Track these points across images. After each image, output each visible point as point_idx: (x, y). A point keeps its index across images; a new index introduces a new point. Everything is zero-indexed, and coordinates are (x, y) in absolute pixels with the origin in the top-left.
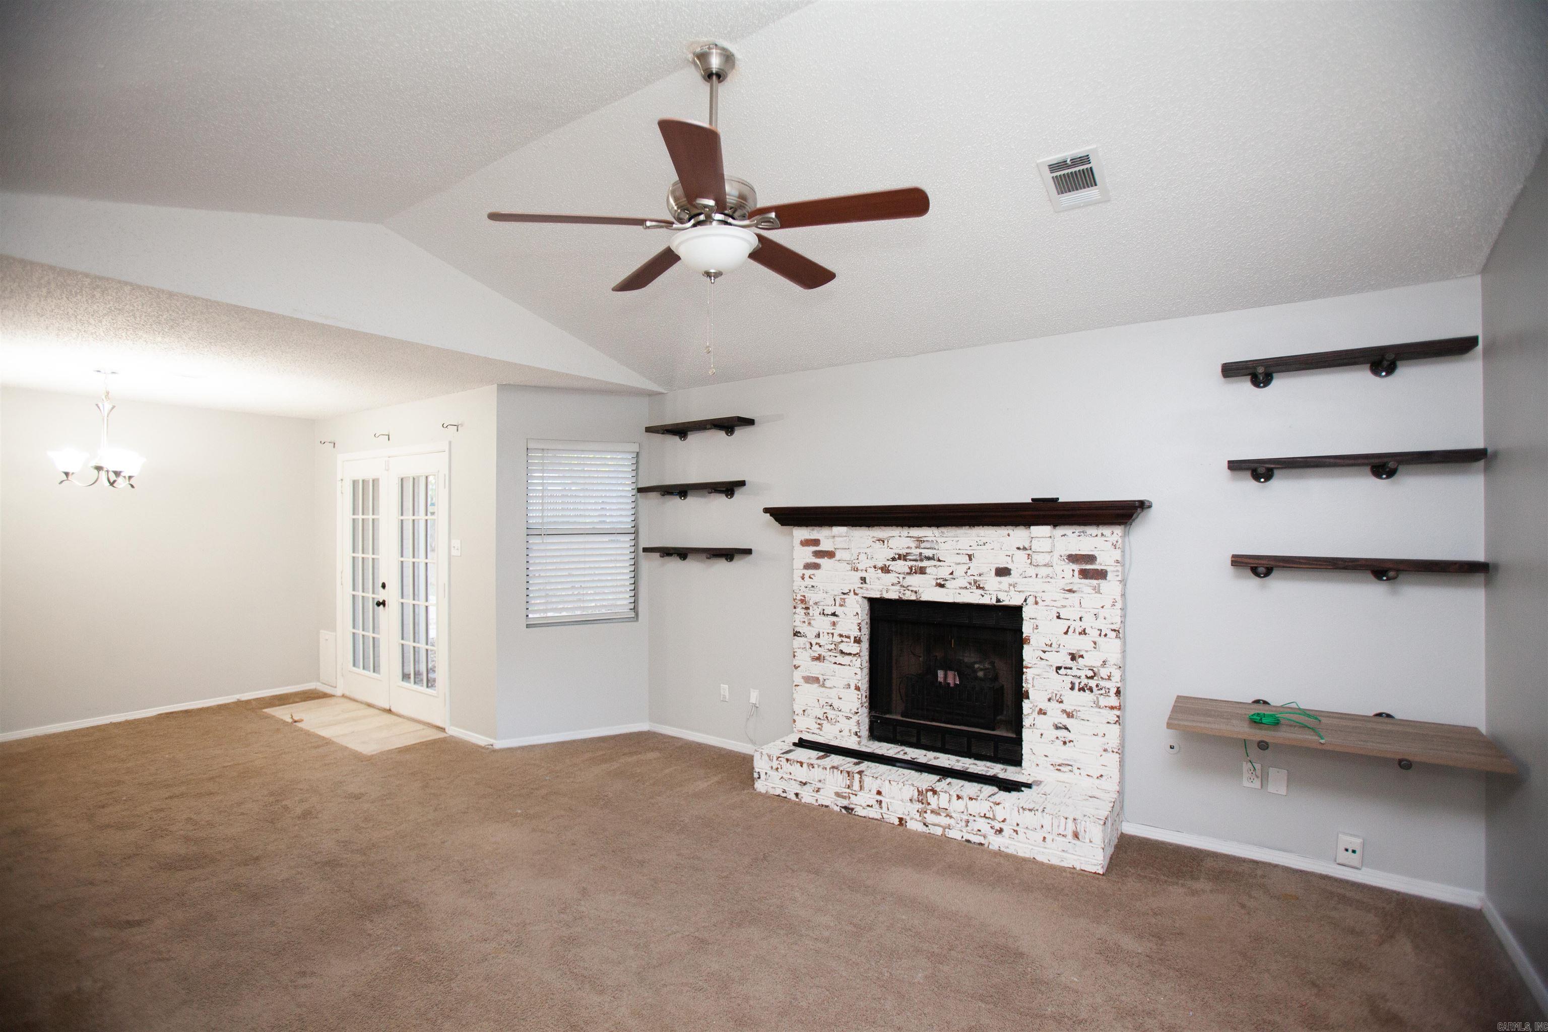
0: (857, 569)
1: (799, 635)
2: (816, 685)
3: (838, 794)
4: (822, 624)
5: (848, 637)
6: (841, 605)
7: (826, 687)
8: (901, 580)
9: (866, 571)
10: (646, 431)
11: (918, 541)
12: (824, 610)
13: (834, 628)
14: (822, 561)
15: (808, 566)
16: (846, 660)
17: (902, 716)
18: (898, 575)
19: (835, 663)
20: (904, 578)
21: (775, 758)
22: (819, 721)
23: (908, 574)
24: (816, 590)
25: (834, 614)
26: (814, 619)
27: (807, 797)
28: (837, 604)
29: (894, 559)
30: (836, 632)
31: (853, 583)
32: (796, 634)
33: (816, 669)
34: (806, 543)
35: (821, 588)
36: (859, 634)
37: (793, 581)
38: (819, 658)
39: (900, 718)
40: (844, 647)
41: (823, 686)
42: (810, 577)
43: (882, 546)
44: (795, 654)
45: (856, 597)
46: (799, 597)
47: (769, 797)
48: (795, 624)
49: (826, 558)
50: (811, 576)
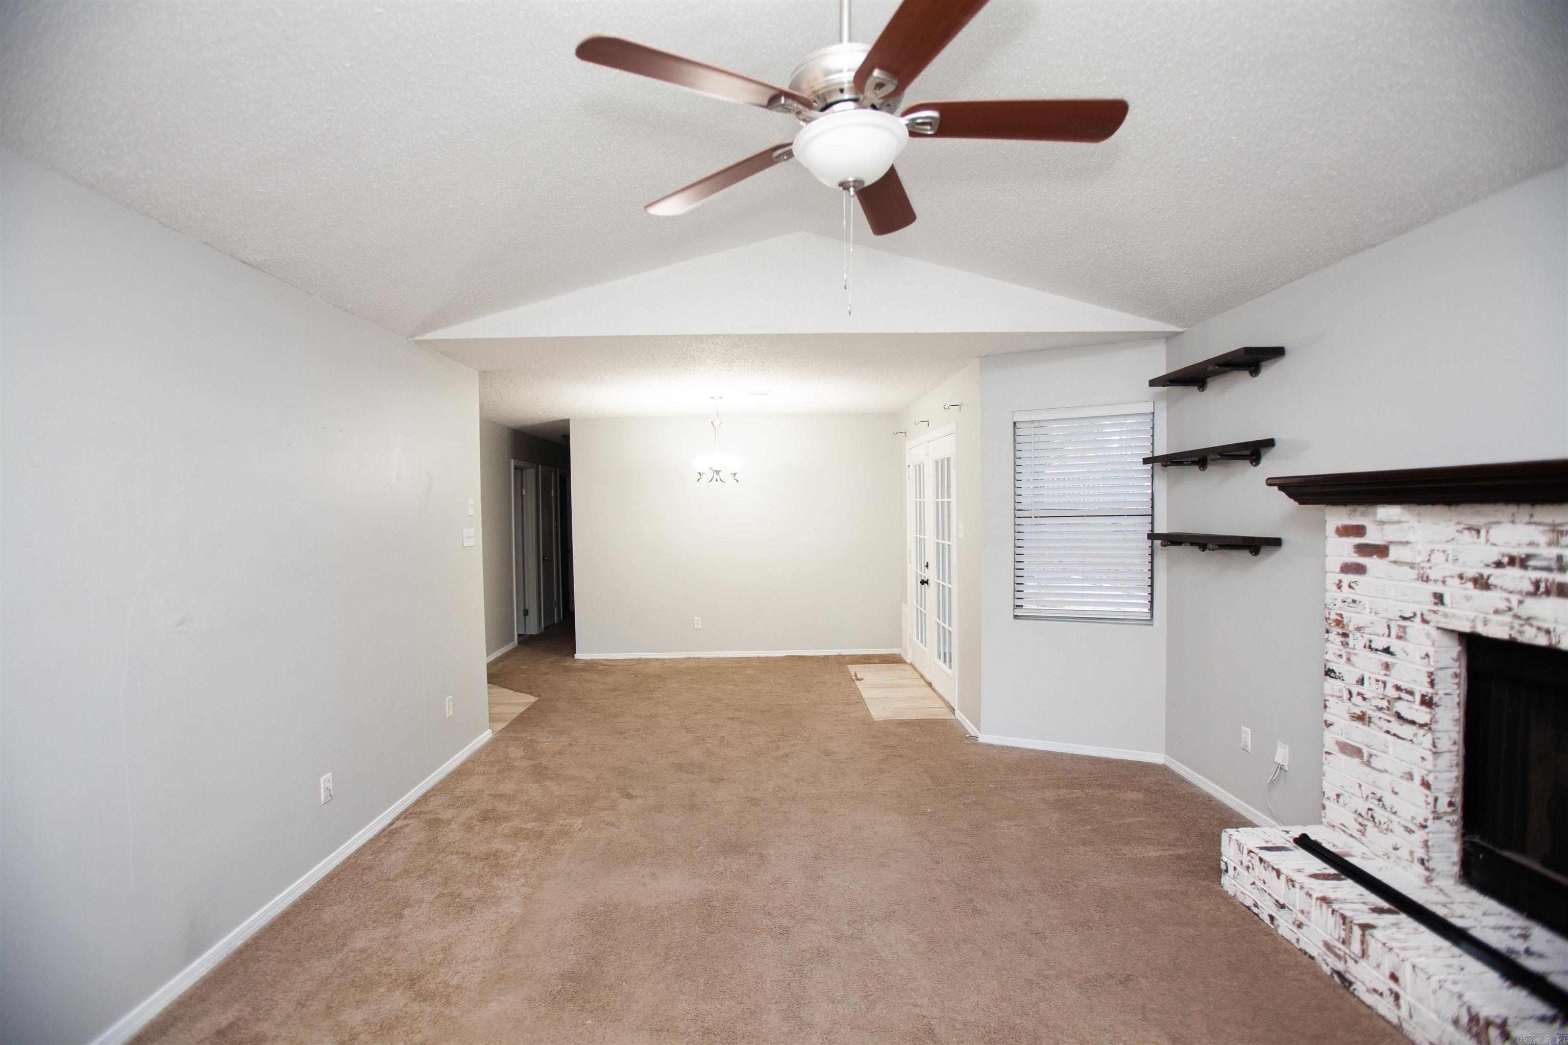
0: (1427, 577)
1: (1332, 675)
2: (1356, 761)
3: (1328, 947)
4: (1369, 664)
5: (1411, 693)
6: (1399, 637)
7: (1374, 768)
8: (1514, 604)
9: (1444, 582)
10: (1150, 385)
11: (1553, 531)
12: (1370, 641)
13: (1388, 673)
14: (1370, 562)
15: (1347, 568)
16: (1406, 731)
17: (1545, 862)
18: (1508, 596)
19: (1388, 732)
20: (1520, 602)
21: (1245, 852)
22: (1360, 820)
23: (1529, 594)
24: (1359, 607)
25: (1387, 651)
26: (1356, 654)
27: (1285, 928)
28: (1393, 634)
29: (1499, 565)
30: (1391, 682)
31: (1419, 603)
32: (1329, 673)
33: (1358, 734)
34: (1345, 531)
35: (1367, 606)
36: (1430, 691)
37: (1326, 591)
38: (1361, 718)
39: (1535, 866)
40: (1400, 707)
41: (1368, 764)
42: (1350, 587)
43: (1475, 539)
44: (1327, 703)
45: (1426, 627)
46: (1333, 616)
47: (1232, 904)
48: (1327, 657)
49: (1375, 557)
50: (1352, 585)
